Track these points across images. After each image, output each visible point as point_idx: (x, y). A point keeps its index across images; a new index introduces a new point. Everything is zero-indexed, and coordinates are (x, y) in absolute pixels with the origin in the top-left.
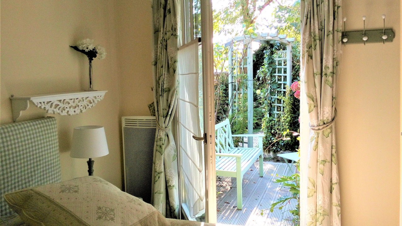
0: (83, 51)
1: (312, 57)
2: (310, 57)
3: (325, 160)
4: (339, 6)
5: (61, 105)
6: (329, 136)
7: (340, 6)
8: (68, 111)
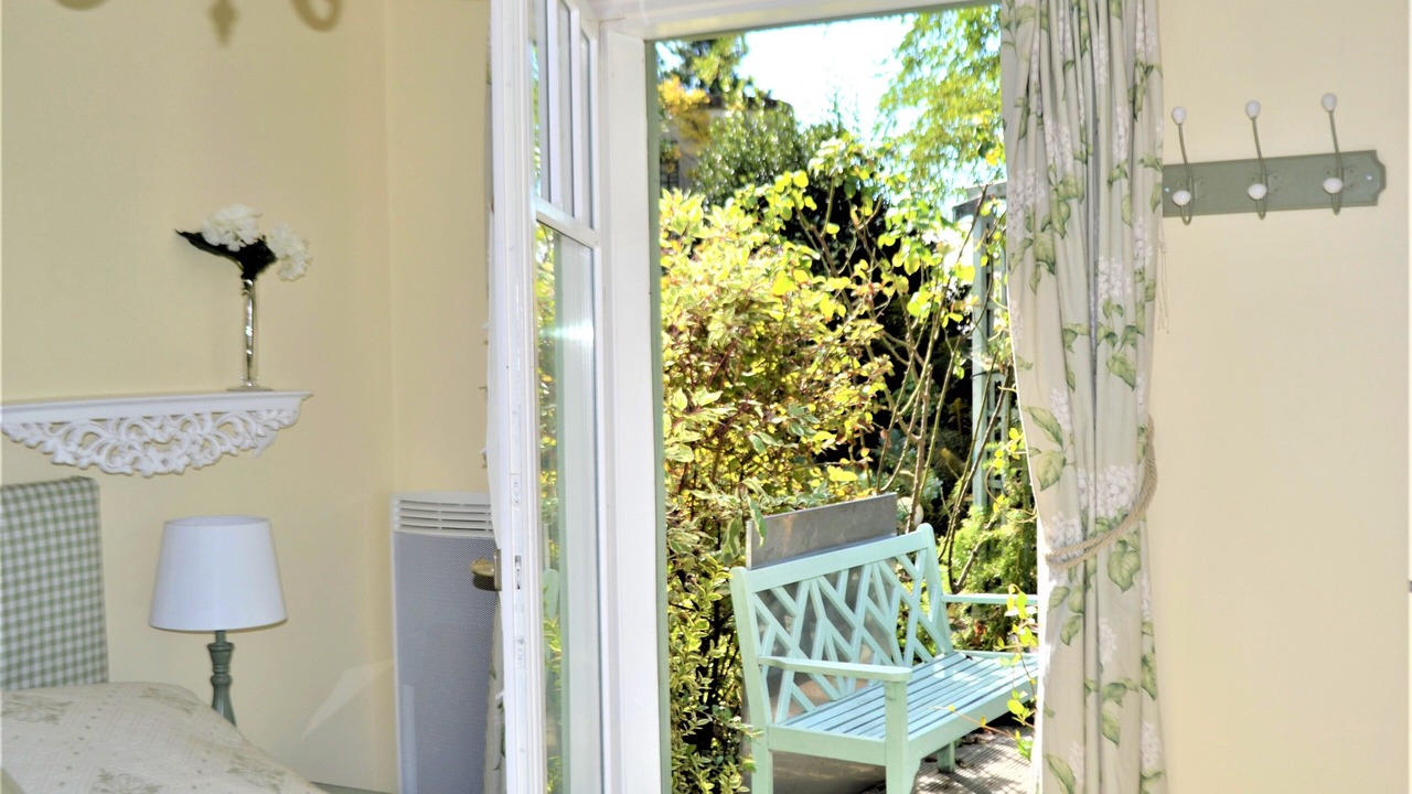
0: (221, 250)
1: (1054, 264)
2: (1044, 268)
3: (1122, 681)
4: (1150, 64)
5: (107, 436)
6: (1132, 584)
7: (1152, 67)
8: (136, 460)
